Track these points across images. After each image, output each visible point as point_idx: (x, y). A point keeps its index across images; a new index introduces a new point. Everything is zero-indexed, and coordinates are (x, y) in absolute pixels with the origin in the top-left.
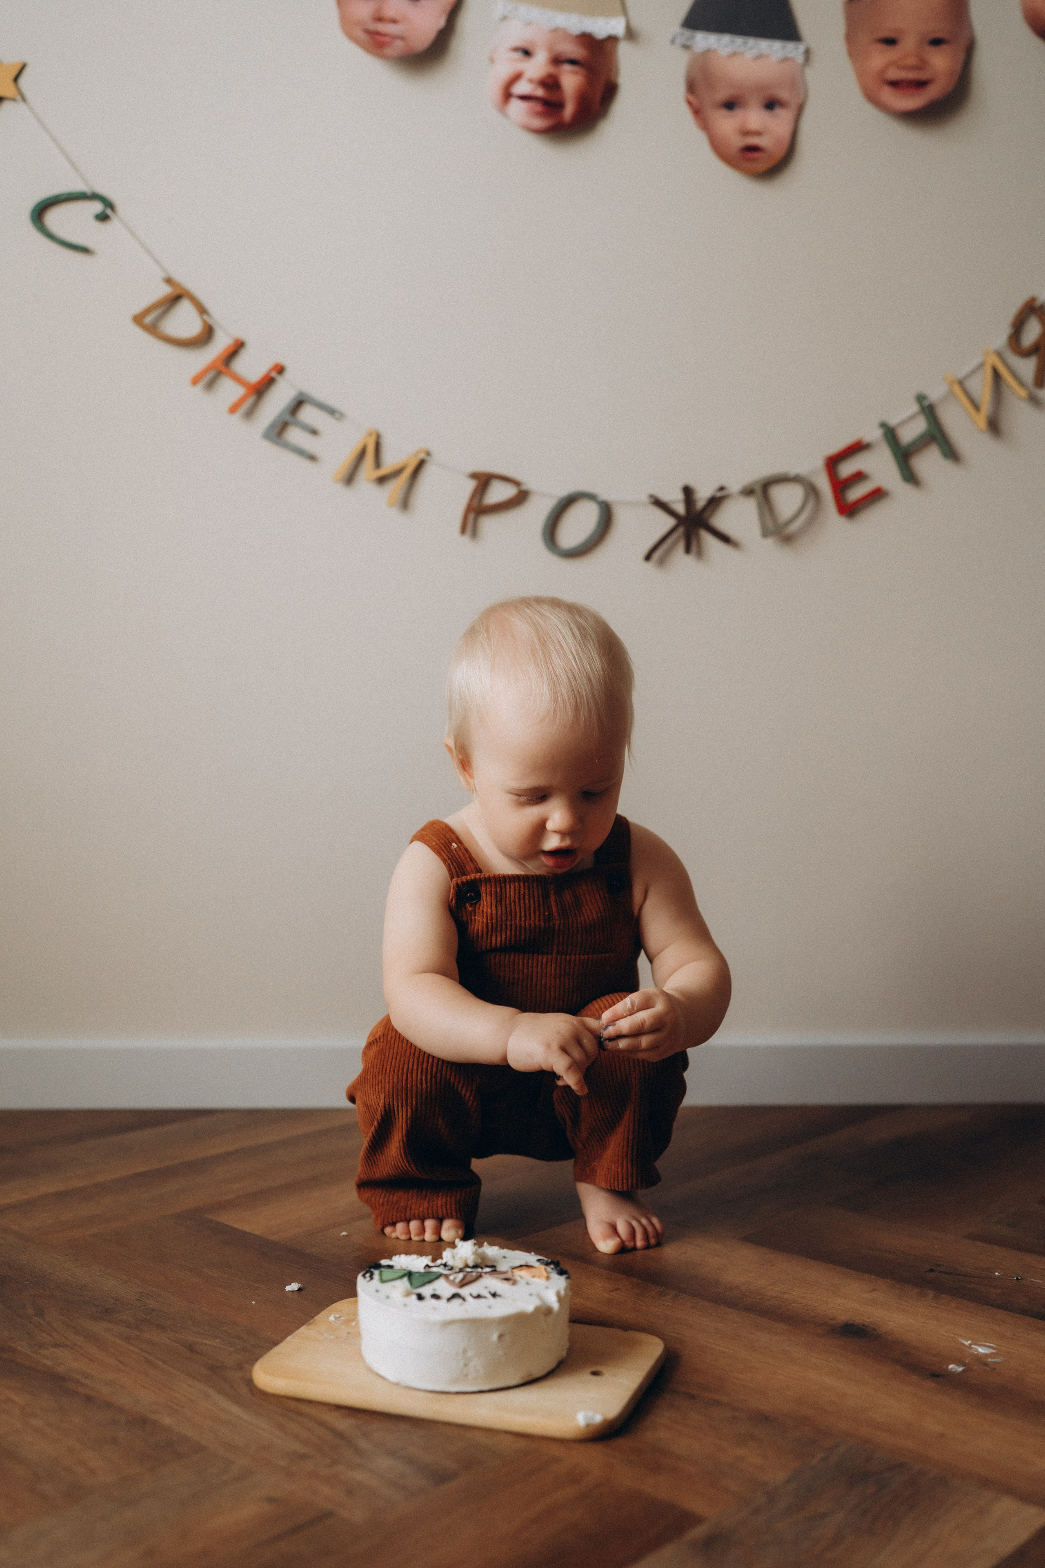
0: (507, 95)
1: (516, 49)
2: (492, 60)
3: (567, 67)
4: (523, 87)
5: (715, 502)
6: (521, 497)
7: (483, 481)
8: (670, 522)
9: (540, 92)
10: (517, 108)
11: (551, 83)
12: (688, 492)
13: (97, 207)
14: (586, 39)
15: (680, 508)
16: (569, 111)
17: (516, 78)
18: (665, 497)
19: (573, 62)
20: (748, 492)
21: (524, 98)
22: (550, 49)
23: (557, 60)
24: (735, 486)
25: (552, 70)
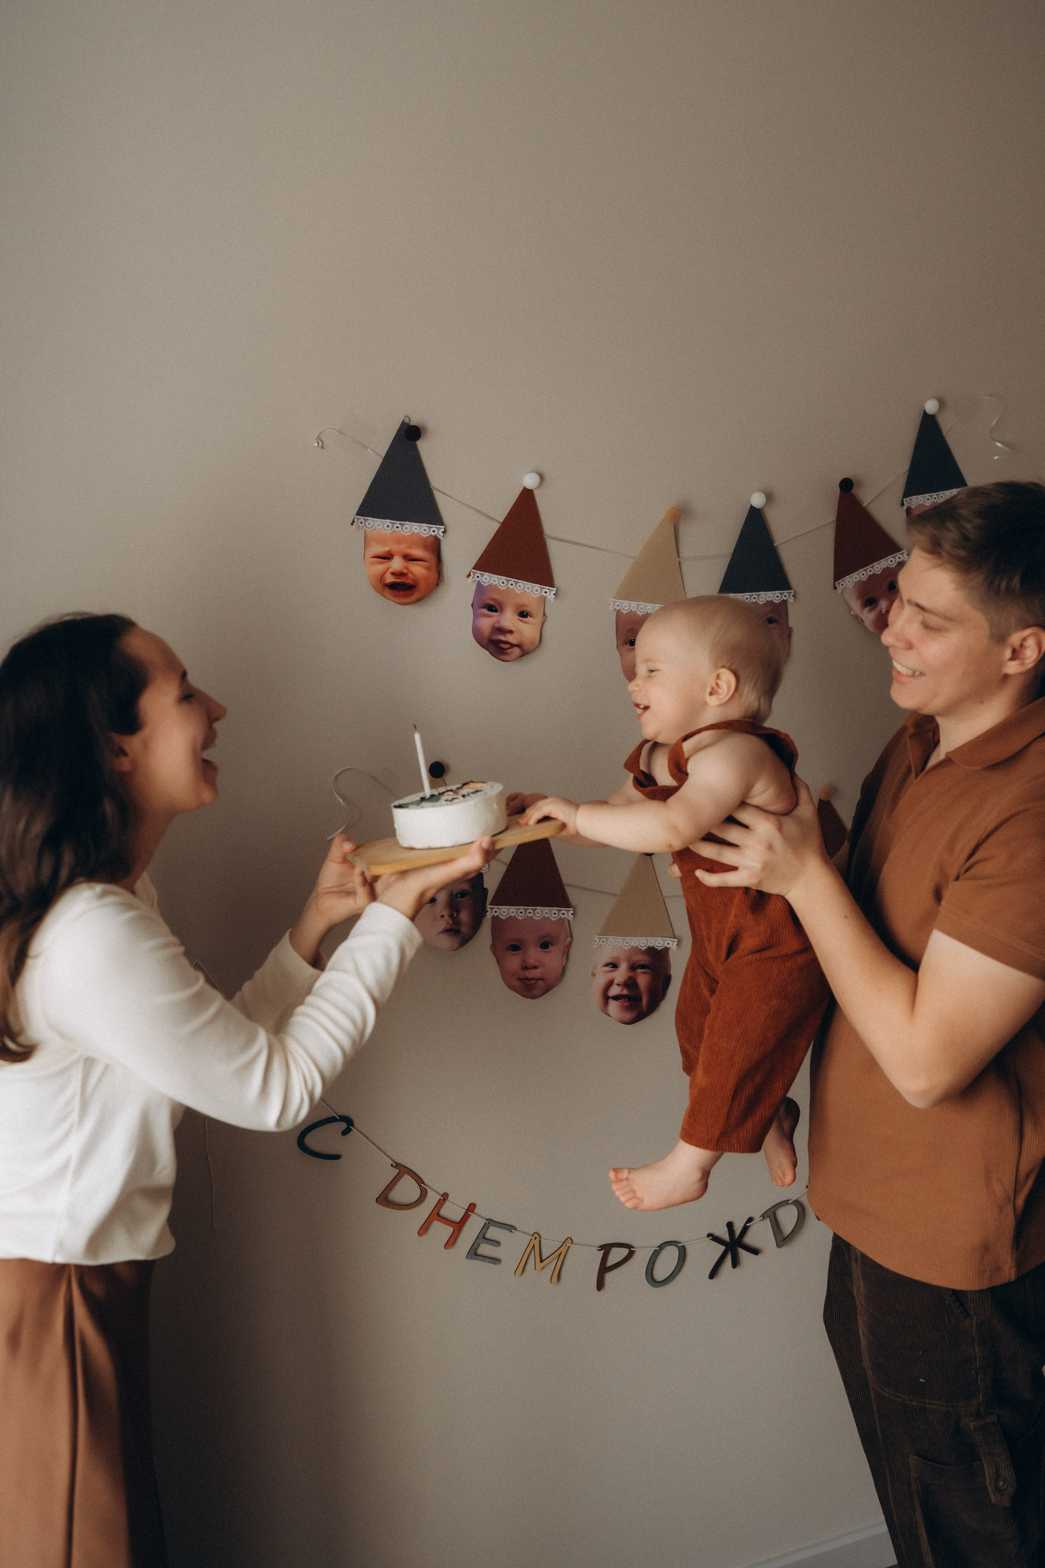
0: (606, 998)
1: (607, 965)
2: (594, 975)
3: (639, 971)
4: (615, 991)
5: (745, 1229)
6: (631, 1254)
7: (606, 1249)
8: (722, 1248)
9: (625, 992)
10: (614, 1006)
11: (630, 983)
12: (730, 1225)
13: (343, 1125)
14: (651, 951)
15: (726, 1237)
16: (645, 1000)
17: (610, 984)
18: (717, 1233)
19: (643, 967)
20: (764, 1216)
21: (616, 998)
22: (629, 960)
23: (633, 967)
24: (757, 1215)
25: (631, 974)
